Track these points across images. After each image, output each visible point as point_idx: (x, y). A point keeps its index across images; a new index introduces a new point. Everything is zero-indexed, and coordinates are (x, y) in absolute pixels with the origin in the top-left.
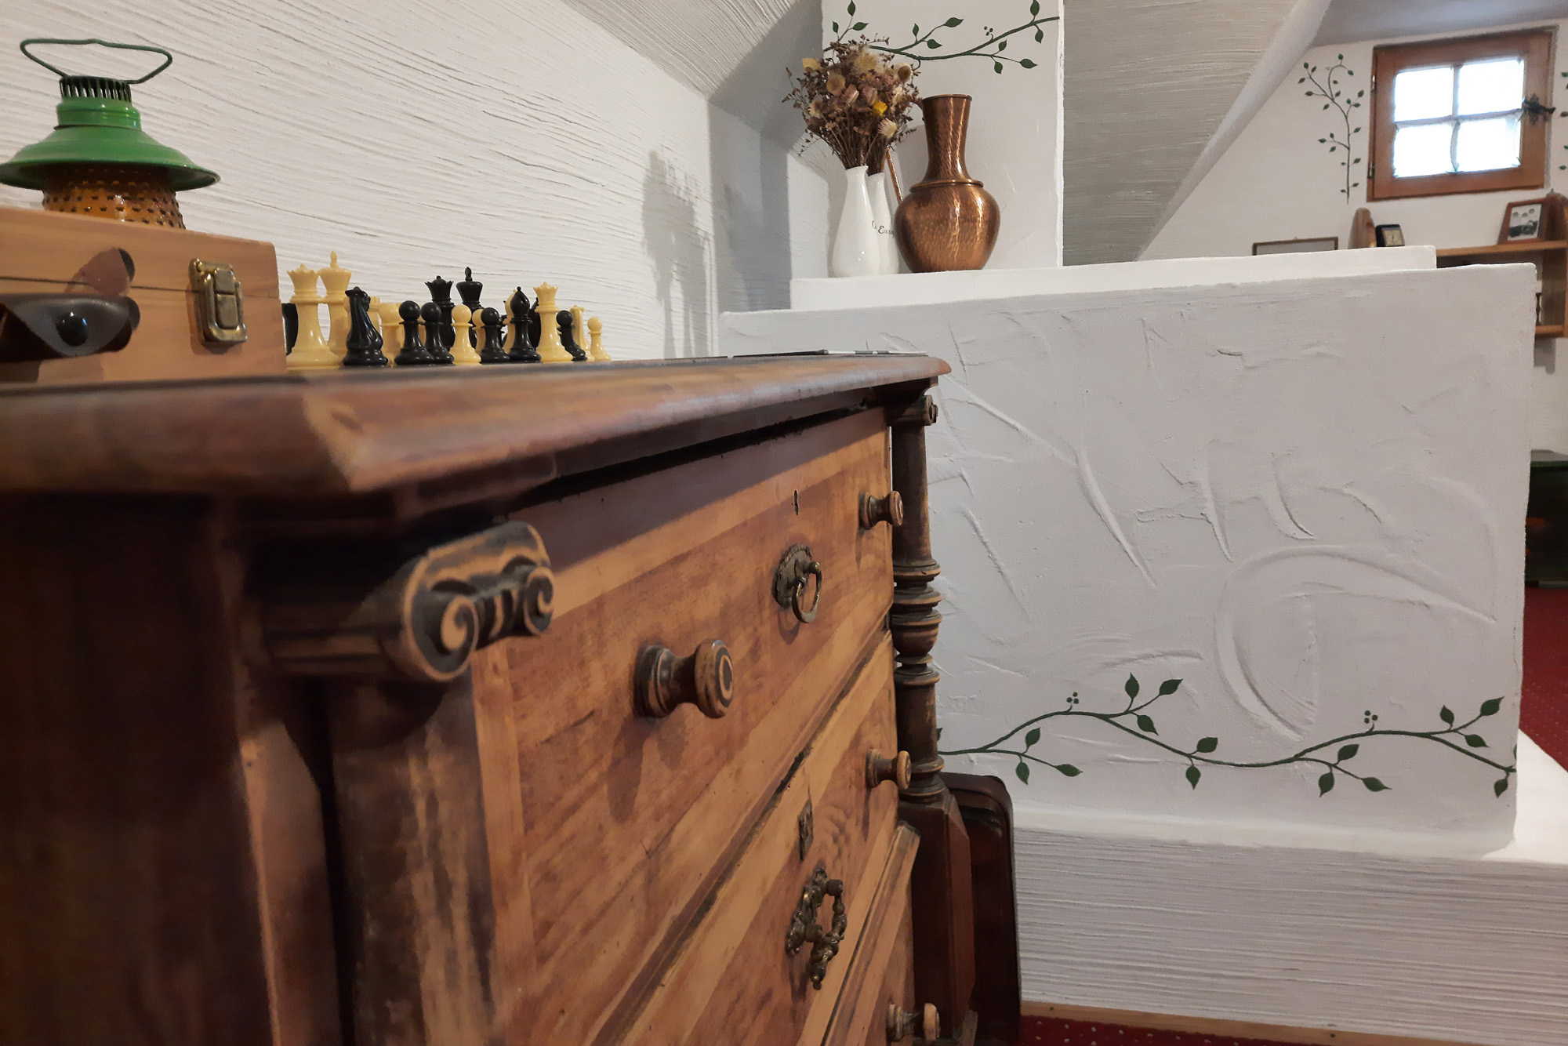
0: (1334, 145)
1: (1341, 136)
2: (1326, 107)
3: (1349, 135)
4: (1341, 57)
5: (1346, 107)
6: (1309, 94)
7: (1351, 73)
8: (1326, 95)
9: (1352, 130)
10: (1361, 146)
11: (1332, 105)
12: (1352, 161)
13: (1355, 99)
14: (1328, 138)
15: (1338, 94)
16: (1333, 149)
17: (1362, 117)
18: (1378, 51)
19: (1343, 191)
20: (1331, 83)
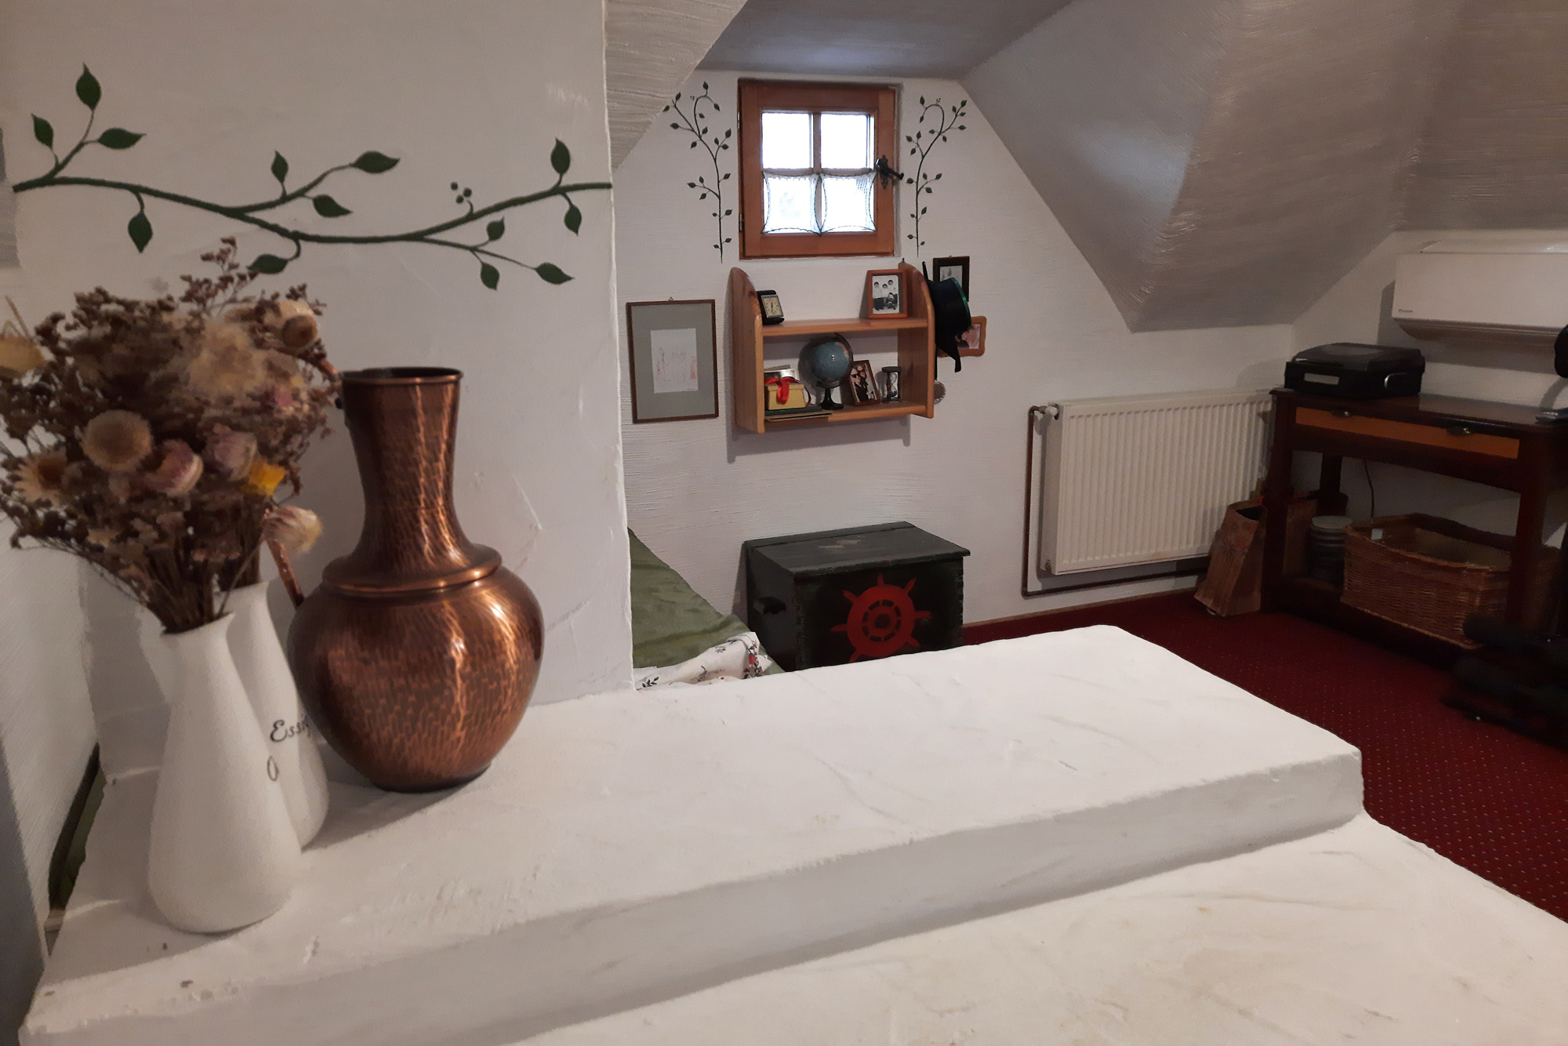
0: (705, 191)
1: (711, 182)
2: (694, 145)
3: (719, 182)
4: (706, 86)
5: (714, 147)
6: (675, 126)
7: (717, 107)
8: (693, 130)
9: (721, 176)
10: (731, 198)
11: (699, 143)
12: (723, 213)
13: (722, 138)
14: (697, 182)
15: (705, 131)
16: (704, 196)
17: (730, 161)
18: (743, 84)
19: (716, 246)
20: (698, 117)
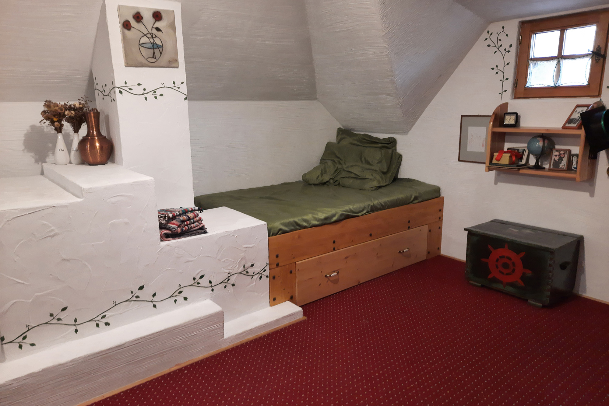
0: (498, 71)
1: (501, 67)
2: (495, 52)
3: (504, 66)
4: (503, 27)
5: (504, 52)
6: (489, 46)
7: (507, 35)
8: (496, 47)
9: (506, 64)
10: (510, 72)
11: (498, 51)
12: (505, 79)
13: (508, 48)
14: (495, 67)
15: (501, 46)
16: (497, 73)
17: (511, 57)
18: (521, 24)
19: (500, 94)
20: (498, 40)
